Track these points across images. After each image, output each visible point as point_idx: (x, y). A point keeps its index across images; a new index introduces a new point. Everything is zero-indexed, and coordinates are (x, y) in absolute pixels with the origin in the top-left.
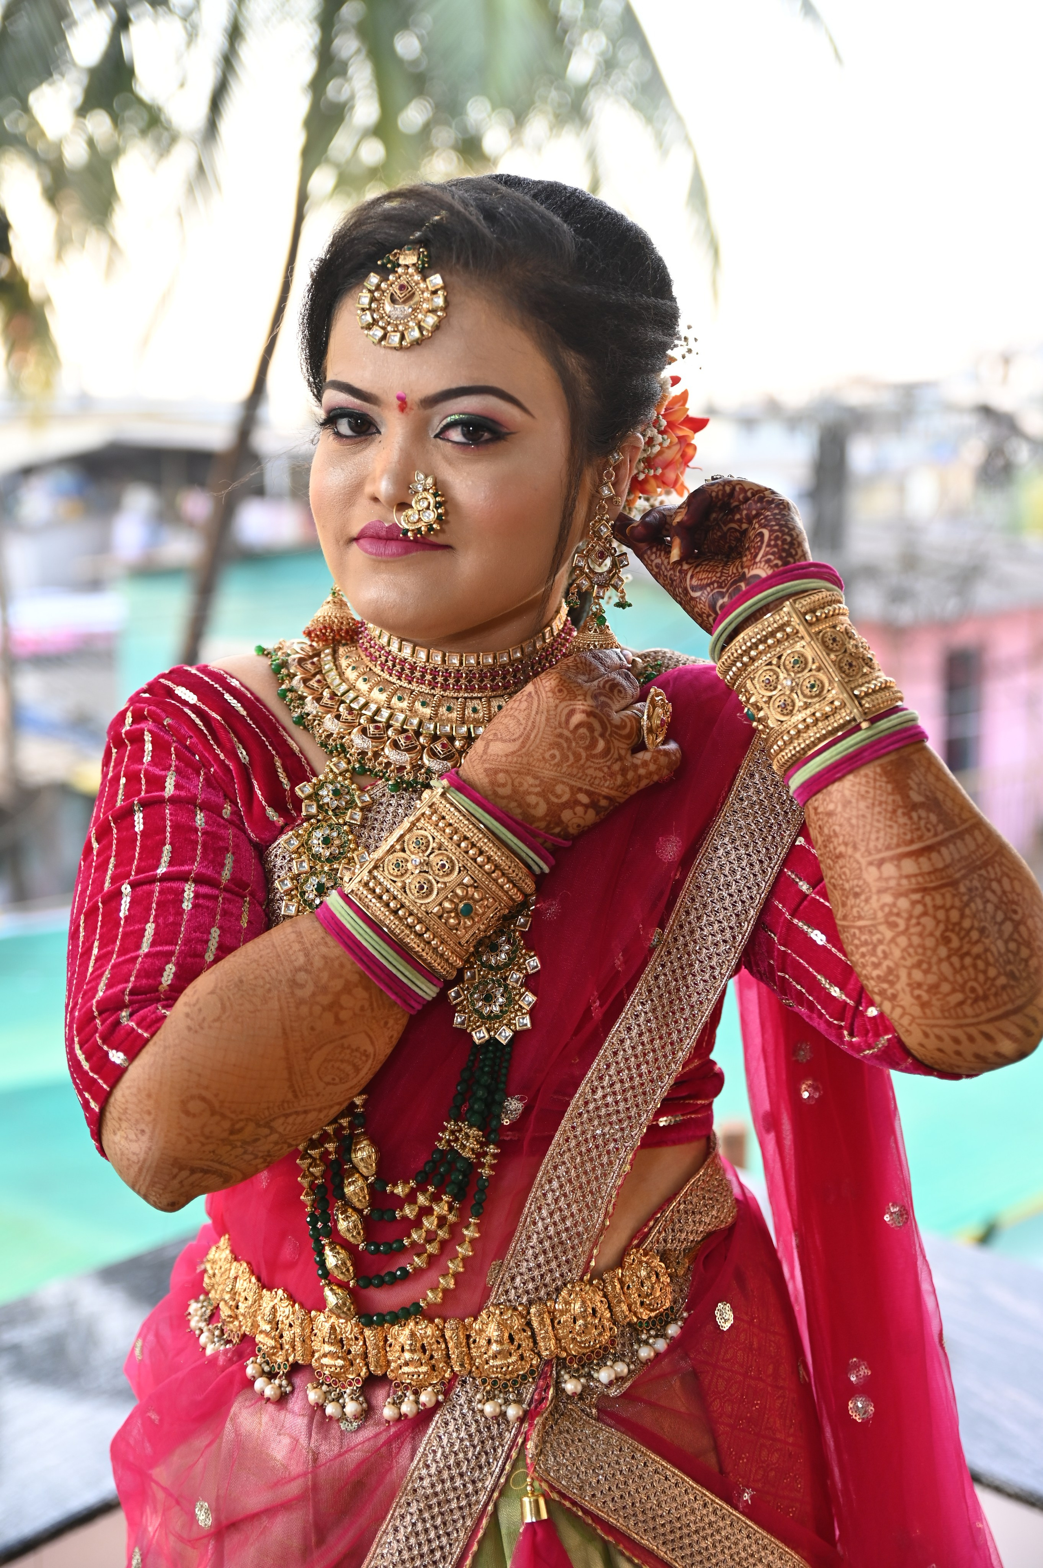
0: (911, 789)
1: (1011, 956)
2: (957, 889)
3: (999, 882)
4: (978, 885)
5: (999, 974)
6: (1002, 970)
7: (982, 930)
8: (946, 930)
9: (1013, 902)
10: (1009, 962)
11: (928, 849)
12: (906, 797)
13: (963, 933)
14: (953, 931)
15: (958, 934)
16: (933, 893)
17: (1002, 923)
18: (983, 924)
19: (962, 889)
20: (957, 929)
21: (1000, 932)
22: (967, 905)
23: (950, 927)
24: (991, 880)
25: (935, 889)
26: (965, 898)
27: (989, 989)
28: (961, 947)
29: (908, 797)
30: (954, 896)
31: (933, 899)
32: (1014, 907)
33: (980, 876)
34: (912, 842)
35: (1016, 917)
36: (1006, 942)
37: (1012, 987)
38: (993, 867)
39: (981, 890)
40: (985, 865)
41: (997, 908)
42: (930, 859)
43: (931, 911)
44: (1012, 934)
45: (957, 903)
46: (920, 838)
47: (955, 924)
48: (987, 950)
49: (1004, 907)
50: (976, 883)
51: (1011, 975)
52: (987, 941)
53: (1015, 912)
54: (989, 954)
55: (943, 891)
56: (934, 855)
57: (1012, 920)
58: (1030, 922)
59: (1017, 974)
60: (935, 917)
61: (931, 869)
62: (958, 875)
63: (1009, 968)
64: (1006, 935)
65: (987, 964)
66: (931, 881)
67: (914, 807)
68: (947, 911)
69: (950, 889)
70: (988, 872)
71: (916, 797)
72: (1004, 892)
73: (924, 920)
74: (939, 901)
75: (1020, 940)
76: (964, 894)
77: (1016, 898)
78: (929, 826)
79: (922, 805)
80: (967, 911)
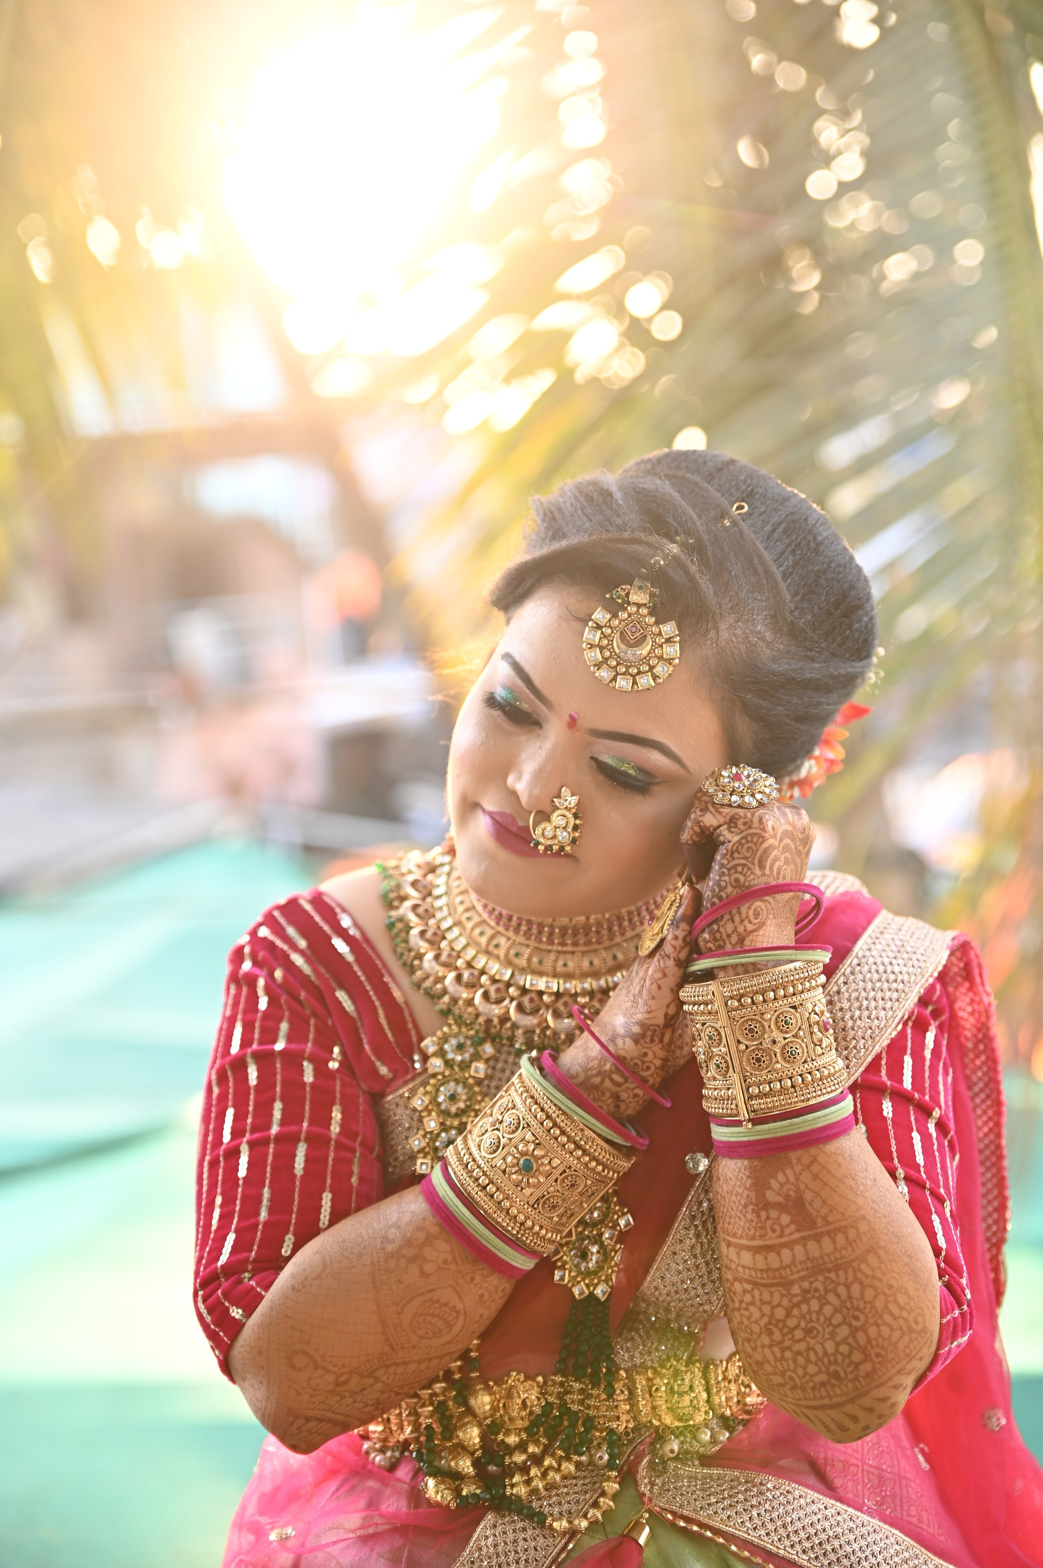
0: (770, 1188)
1: (839, 1358)
2: (788, 1290)
3: (848, 1287)
4: (821, 1288)
5: (820, 1371)
6: (823, 1369)
7: (808, 1331)
8: (770, 1323)
9: (858, 1309)
10: (836, 1362)
11: (768, 1248)
12: (761, 1195)
13: (786, 1330)
14: (776, 1326)
15: (781, 1330)
16: (762, 1289)
17: (839, 1325)
18: (810, 1325)
19: (796, 1289)
20: (780, 1325)
21: (833, 1335)
22: (798, 1305)
23: (774, 1322)
24: (838, 1284)
25: (765, 1286)
26: (795, 1300)
27: (807, 1383)
28: (783, 1341)
29: (764, 1196)
30: (782, 1295)
31: (761, 1294)
32: (856, 1313)
33: (826, 1278)
34: (753, 1238)
35: (855, 1323)
36: (838, 1344)
37: (833, 1386)
38: (846, 1273)
39: (822, 1292)
40: (837, 1269)
41: (836, 1311)
42: (766, 1258)
43: (758, 1303)
44: (846, 1338)
45: (785, 1302)
46: (762, 1236)
47: (778, 1321)
48: (809, 1349)
49: (845, 1310)
50: (818, 1285)
51: (836, 1375)
52: (812, 1342)
53: (857, 1318)
54: (811, 1354)
55: (772, 1289)
56: (772, 1256)
57: (850, 1325)
58: (872, 1331)
59: (842, 1374)
60: (760, 1310)
61: (765, 1267)
62: (795, 1277)
63: (832, 1368)
64: (839, 1338)
65: (808, 1360)
66: (763, 1278)
67: (768, 1206)
68: (773, 1307)
69: (781, 1289)
70: (838, 1276)
71: (771, 1196)
72: (850, 1298)
73: (751, 1308)
74: (766, 1297)
75: (855, 1345)
76: (796, 1295)
77: (862, 1305)
78: (776, 1227)
79: (777, 1206)
80: (796, 1312)
